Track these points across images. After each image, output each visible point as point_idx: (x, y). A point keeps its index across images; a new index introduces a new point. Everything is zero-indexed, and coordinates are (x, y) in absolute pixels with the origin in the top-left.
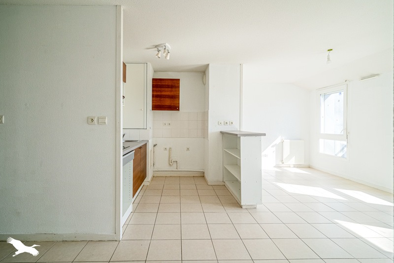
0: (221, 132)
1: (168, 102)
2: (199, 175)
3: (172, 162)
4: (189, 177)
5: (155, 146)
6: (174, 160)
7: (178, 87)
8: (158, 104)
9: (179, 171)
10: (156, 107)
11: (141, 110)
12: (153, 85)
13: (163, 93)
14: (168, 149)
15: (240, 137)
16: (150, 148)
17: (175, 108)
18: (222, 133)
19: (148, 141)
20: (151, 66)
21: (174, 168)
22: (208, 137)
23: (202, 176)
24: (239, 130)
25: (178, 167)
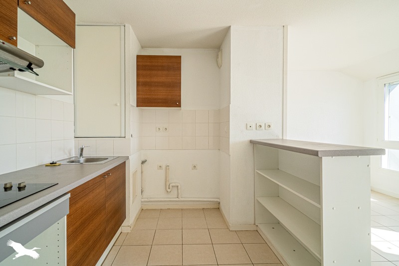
0: (251, 142)
1: (162, 93)
2: (212, 208)
3: (170, 187)
4: (197, 209)
5: (143, 162)
6: (174, 184)
7: (179, 69)
8: (146, 96)
9: (182, 201)
10: (143, 102)
11: (116, 105)
12: (138, 66)
13: (155, 79)
14: (164, 167)
15: (321, 157)
16: (132, 168)
17: (175, 102)
18: (253, 143)
19: (128, 158)
20: (131, 30)
21: (173, 196)
22: (229, 149)
23: (217, 209)
24: (281, 138)
25: (179, 195)
